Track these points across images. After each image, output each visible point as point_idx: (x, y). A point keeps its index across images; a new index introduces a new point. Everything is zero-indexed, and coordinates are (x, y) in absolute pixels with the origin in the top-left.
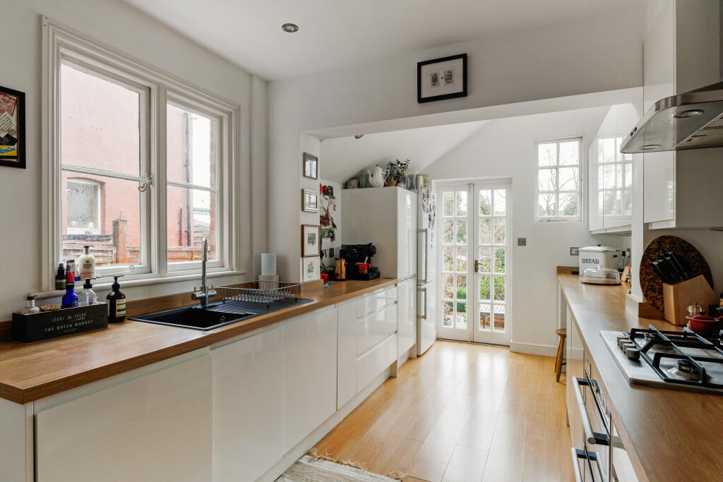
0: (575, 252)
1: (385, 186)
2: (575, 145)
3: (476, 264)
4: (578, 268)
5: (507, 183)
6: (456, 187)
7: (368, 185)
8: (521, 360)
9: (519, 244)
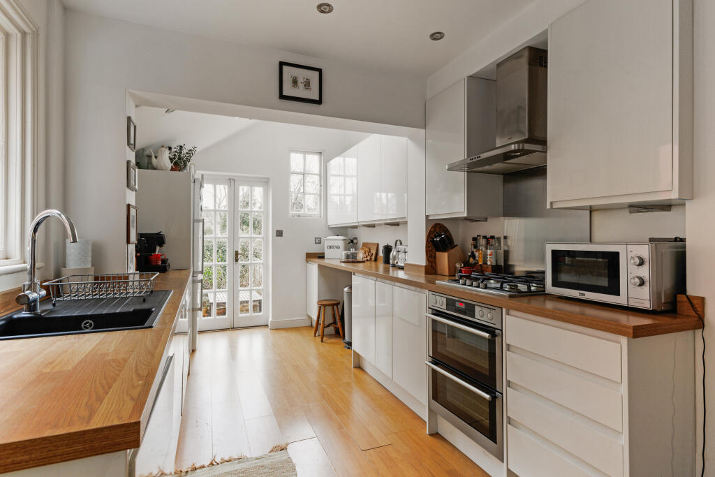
0: (319, 241)
1: (172, 169)
2: (316, 158)
3: (237, 253)
4: (324, 253)
5: (265, 182)
6: (215, 181)
7: (150, 166)
8: (284, 334)
9: (277, 235)
